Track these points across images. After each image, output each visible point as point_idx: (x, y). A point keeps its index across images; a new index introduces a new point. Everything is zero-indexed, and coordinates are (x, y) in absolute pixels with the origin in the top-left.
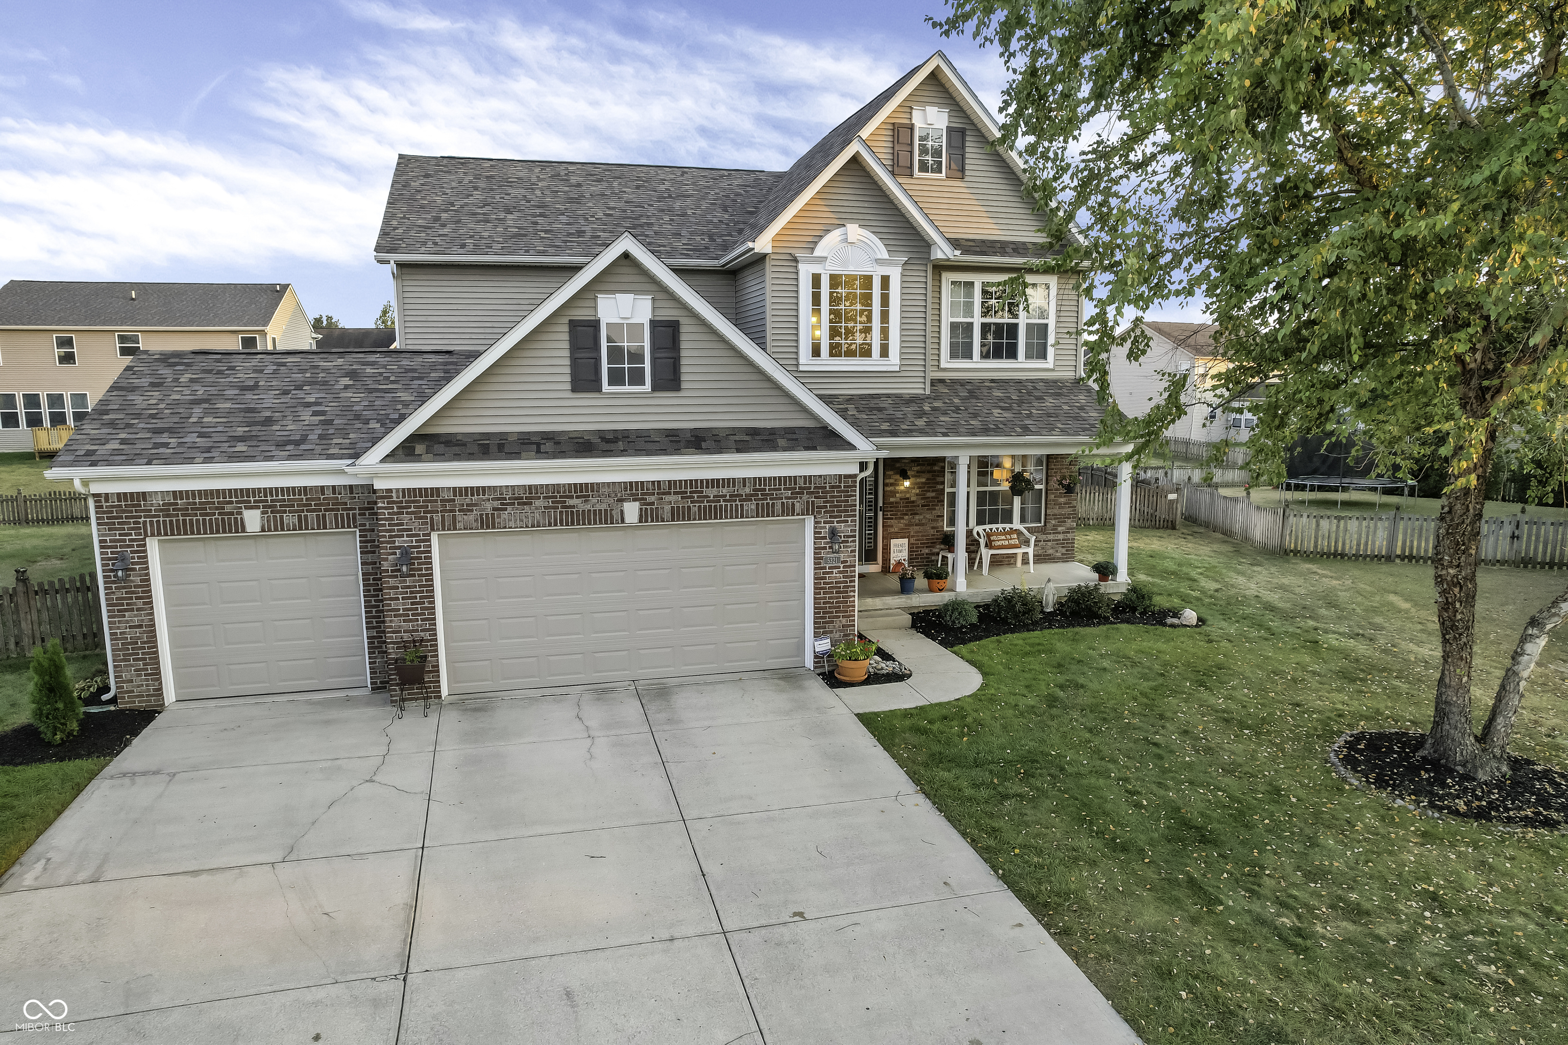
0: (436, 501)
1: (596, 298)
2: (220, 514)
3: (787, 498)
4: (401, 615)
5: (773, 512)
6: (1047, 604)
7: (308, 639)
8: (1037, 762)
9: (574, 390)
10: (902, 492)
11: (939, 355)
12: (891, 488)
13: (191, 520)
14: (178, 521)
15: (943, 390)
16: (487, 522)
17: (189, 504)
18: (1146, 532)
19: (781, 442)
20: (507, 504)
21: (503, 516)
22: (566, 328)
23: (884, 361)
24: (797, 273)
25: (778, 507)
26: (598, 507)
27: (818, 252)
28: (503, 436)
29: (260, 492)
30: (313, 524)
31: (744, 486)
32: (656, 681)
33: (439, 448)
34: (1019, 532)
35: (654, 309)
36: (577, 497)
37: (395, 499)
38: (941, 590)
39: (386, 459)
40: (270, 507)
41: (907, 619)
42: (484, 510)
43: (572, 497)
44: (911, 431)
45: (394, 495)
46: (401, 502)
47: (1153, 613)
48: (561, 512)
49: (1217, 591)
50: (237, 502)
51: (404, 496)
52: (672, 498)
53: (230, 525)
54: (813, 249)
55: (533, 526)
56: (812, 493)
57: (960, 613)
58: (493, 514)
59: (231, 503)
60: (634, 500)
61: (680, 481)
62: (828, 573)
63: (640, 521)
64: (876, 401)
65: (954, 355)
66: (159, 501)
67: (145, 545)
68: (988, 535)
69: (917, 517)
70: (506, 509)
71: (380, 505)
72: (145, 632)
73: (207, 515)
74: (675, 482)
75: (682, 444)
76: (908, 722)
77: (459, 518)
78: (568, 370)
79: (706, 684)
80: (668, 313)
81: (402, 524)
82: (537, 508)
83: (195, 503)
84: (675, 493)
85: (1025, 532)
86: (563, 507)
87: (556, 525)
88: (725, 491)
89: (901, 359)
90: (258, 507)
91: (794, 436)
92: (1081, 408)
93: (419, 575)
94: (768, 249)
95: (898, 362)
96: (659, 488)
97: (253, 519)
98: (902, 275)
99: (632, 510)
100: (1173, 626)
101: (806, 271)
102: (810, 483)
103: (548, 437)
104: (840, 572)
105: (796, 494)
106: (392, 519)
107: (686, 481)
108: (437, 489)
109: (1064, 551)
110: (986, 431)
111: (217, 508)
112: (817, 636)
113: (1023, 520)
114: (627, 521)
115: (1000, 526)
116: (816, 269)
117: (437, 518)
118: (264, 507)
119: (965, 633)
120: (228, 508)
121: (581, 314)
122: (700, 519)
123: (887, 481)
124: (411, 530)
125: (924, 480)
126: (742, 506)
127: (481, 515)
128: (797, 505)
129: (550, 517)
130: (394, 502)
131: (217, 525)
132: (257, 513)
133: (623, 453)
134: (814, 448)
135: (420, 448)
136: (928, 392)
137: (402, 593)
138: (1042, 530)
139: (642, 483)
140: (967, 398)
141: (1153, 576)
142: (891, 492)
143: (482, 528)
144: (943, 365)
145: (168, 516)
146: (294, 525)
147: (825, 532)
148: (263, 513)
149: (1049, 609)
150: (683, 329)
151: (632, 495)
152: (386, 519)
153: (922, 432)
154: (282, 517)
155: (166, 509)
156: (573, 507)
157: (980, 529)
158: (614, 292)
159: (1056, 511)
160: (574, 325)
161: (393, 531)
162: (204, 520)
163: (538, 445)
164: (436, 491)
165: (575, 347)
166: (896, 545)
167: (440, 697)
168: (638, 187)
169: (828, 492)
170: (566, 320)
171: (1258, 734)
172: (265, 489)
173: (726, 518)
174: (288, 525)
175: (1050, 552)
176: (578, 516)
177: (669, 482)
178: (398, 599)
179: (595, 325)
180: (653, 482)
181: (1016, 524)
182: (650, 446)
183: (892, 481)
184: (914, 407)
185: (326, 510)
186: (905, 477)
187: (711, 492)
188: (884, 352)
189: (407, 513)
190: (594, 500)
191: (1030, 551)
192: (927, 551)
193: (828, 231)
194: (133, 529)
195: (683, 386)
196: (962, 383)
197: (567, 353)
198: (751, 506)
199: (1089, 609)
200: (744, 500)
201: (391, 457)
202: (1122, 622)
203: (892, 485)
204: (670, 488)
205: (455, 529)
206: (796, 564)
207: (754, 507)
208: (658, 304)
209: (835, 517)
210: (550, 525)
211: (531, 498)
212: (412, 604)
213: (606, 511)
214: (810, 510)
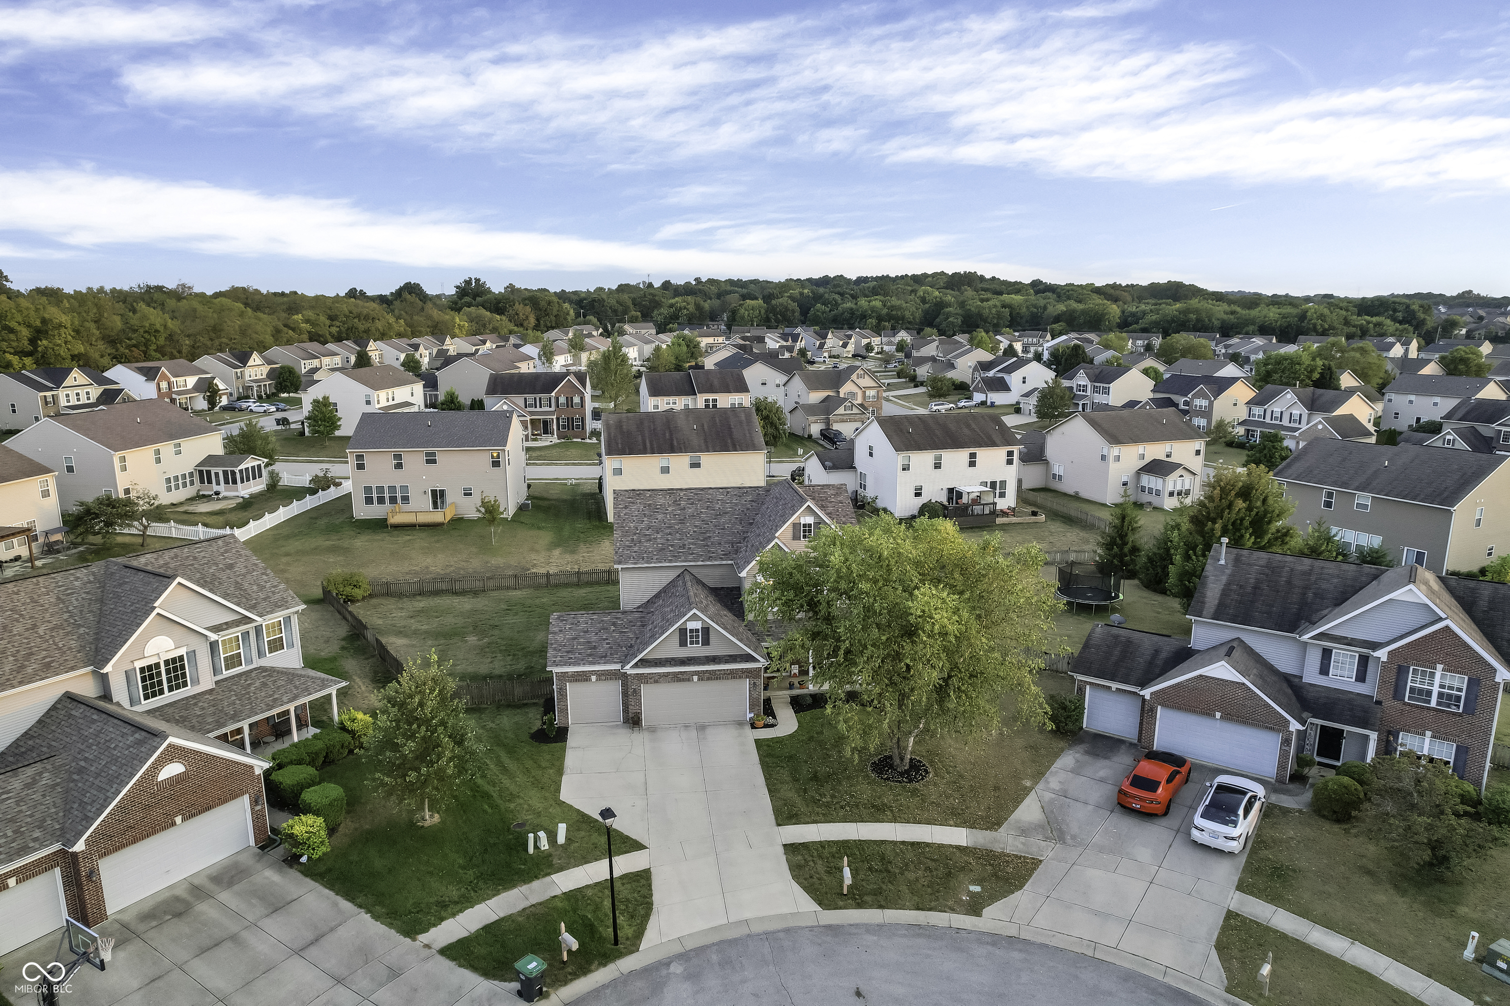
0: (643, 678)
1: (686, 623)
3: (740, 675)
4: (633, 706)
9: (680, 647)
13: (578, 679)
14: (575, 679)
16: (656, 682)
17: (578, 674)
19: (738, 659)
20: (662, 678)
21: (661, 681)
25: (738, 677)
28: (662, 660)
29: (596, 672)
30: (609, 679)
31: (728, 671)
32: (701, 725)
33: (645, 664)
35: (702, 626)
38: (801, 689)
39: (632, 666)
41: (788, 700)
43: (680, 676)
50: (590, 674)
51: (636, 676)
52: (707, 675)
53: (588, 680)
56: (747, 674)
57: (804, 699)
60: (696, 676)
61: (710, 670)
62: (753, 695)
63: (698, 682)
66: (571, 674)
67: (566, 684)
71: (629, 677)
73: (582, 677)
75: (710, 661)
76: (769, 743)
77: (648, 682)
78: (679, 642)
80: (706, 626)
81: (634, 682)
82: (670, 678)
86: (677, 678)
88: (722, 673)
90: (595, 675)
91: (743, 659)
93: (638, 696)
96: (703, 673)
97: (594, 678)
99: (696, 679)
102: (748, 670)
103: (673, 659)
104: (757, 694)
105: (743, 674)
112: (750, 711)
114: (694, 682)
117: (643, 682)
119: (805, 707)
120: (587, 676)
121: (683, 628)
124: (636, 684)
126: (727, 677)
128: (743, 677)
129: (673, 680)
130: (633, 677)
131: (584, 680)
133: (694, 664)
134: (747, 661)
135: (640, 664)
139: (699, 671)
143: (654, 684)
145: (572, 677)
147: (751, 684)
148: (597, 677)
150: (710, 629)
154: (601, 677)
158: (691, 621)
161: (631, 683)
163: (671, 662)
164: (643, 675)
165: (682, 636)
166: (793, 667)
167: (643, 728)
169: (752, 673)
170: (679, 630)
174: (602, 680)
176: (681, 680)
177: (706, 670)
178: (632, 702)
179: (686, 629)
182: (700, 661)
185: (614, 677)
187: (718, 673)
189: (636, 680)
190: (686, 676)
195: (710, 645)
197: (679, 638)
198: (730, 677)
205: (647, 685)
208: (703, 623)
209: (755, 680)
211: (668, 676)
212: (636, 703)
213: (689, 679)
214: (747, 677)
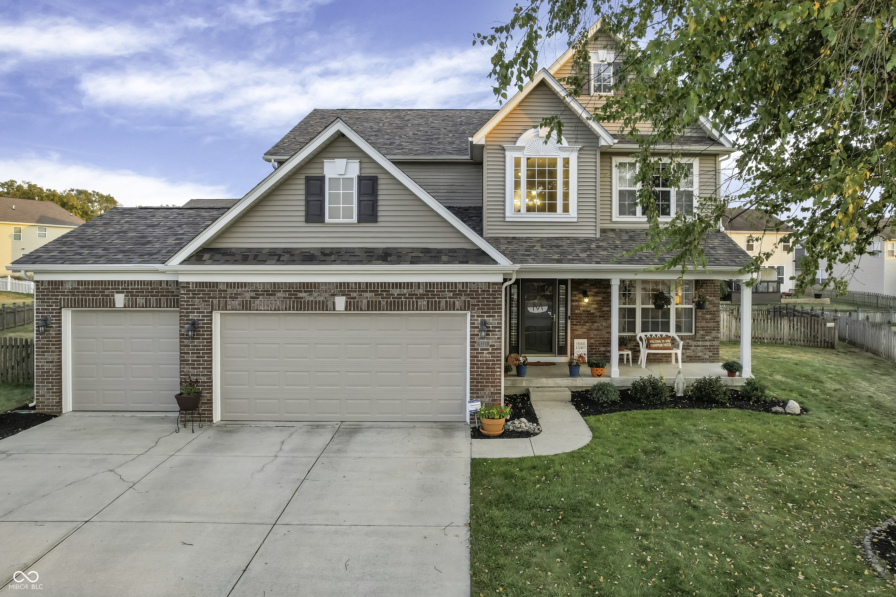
0: (215, 291)
1: (323, 162)
2: (102, 295)
3: (450, 298)
4: (190, 364)
5: (439, 307)
6: (678, 390)
7: (150, 377)
8: (579, 511)
9: (307, 221)
10: (584, 306)
11: (611, 212)
12: (576, 303)
13: (86, 299)
14: (78, 299)
15: (611, 235)
16: (246, 306)
17: (85, 289)
18: (807, 349)
19: (444, 258)
20: (259, 295)
21: (257, 302)
22: (303, 182)
23: (565, 215)
24: (504, 157)
25: (443, 304)
26: (318, 299)
27: (518, 144)
28: (260, 250)
29: (125, 283)
30: (153, 304)
31: (419, 288)
32: (357, 423)
33: (217, 257)
34: (673, 340)
35: (361, 169)
36: (305, 292)
37: (191, 288)
38: (599, 376)
39: (184, 262)
40: (130, 292)
41: (568, 395)
42: (245, 298)
43: (301, 291)
44: (573, 260)
45: (191, 286)
46: (195, 291)
47: (765, 401)
48: (294, 301)
49: (835, 390)
50: (112, 289)
51: (196, 287)
52: (368, 294)
53: (107, 302)
54: (515, 142)
55: (275, 310)
56: (469, 295)
57: (603, 393)
58: (250, 301)
59: (109, 289)
60: (343, 295)
61: (374, 283)
62: (480, 353)
63: (346, 310)
64: (558, 242)
65: (622, 212)
66: (69, 286)
67: (60, 313)
68: (648, 339)
69: (596, 325)
70: (259, 298)
71: (182, 292)
72: (54, 366)
73: (95, 296)
74: (370, 283)
75: (374, 258)
76: (502, 469)
77: (229, 303)
78: (303, 208)
79: (389, 428)
80: (370, 172)
81: (194, 305)
82: (278, 298)
83: (89, 289)
84: (371, 291)
85: (677, 338)
86: (295, 298)
87: (290, 310)
88: (405, 291)
89: (578, 214)
90: (123, 292)
91: (455, 254)
92: (713, 248)
93: (203, 339)
94: (483, 142)
95: (576, 215)
96: (360, 288)
97: (120, 300)
98: (578, 158)
99: (340, 302)
100: (776, 413)
101: (510, 156)
102: (467, 288)
103: (287, 251)
104: (489, 353)
105: (456, 295)
106: (188, 301)
107: (378, 283)
108: (217, 283)
109: (711, 354)
110: (630, 261)
111: (101, 292)
112: (472, 400)
113: (678, 329)
114: (337, 309)
115: (659, 334)
116: (517, 154)
117: (216, 302)
118: (127, 292)
119: (606, 407)
120: (107, 292)
121: (313, 172)
122: (387, 310)
123: (574, 298)
124: (199, 309)
125: (600, 299)
126: (417, 302)
127: (243, 301)
128: (457, 303)
129: (286, 304)
130: (190, 291)
131: (100, 302)
132: (122, 296)
133: (333, 262)
134: (467, 262)
135: (206, 256)
136: (598, 236)
137: (192, 350)
138: (693, 338)
139: (348, 283)
140: (627, 241)
141: (787, 377)
142: (576, 306)
143: (243, 310)
144: (614, 219)
145: (73, 295)
146: (143, 304)
147: (477, 323)
148: (126, 296)
149: (680, 394)
150: (380, 182)
151: (341, 291)
152: (185, 301)
153: (582, 261)
154: (136, 299)
155: (72, 292)
156: (302, 298)
157: (643, 335)
158: (334, 158)
159: (704, 324)
160: (308, 179)
161: (188, 309)
162: (93, 299)
163: (280, 256)
164: (216, 284)
165: (308, 194)
166: (578, 344)
167: (212, 421)
168: (443, 120)
169: (480, 294)
170: (303, 177)
171: (800, 508)
172: (128, 281)
173: (406, 310)
174: (139, 304)
175: (700, 354)
176: (305, 304)
177: (367, 283)
178: (189, 353)
179: (322, 179)
180: (356, 283)
181: (673, 333)
182: (352, 259)
183: (577, 298)
184: (585, 246)
185: (162, 296)
186: (585, 295)
187: (396, 292)
188: (566, 209)
189: (198, 298)
190: (316, 294)
191: (679, 352)
192: (603, 349)
193: (526, 130)
194: (54, 302)
195: (379, 219)
196: (627, 231)
197: (303, 197)
198: (423, 303)
199: (708, 395)
200: (419, 298)
201: (187, 261)
202: (736, 407)
203: (577, 301)
204: (367, 288)
205: (226, 310)
206: (460, 346)
207: (425, 303)
208: (364, 166)
209: (485, 313)
210: (286, 310)
211: (275, 291)
212: (197, 357)
213: (323, 301)
214: (466, 307)
